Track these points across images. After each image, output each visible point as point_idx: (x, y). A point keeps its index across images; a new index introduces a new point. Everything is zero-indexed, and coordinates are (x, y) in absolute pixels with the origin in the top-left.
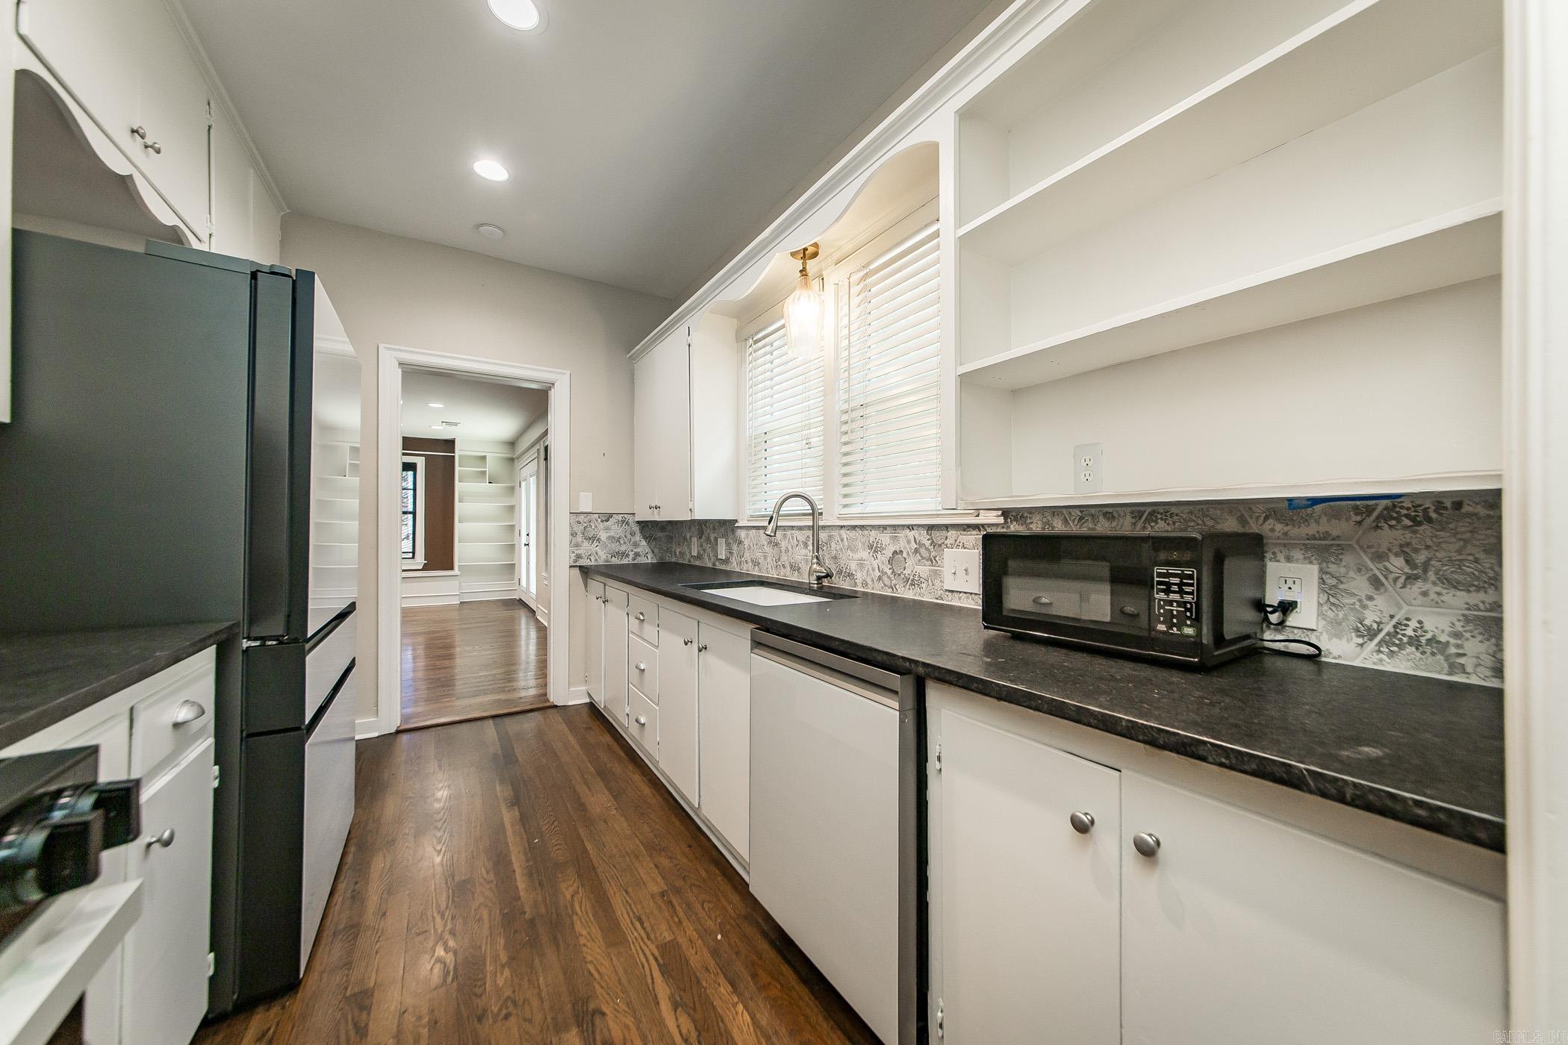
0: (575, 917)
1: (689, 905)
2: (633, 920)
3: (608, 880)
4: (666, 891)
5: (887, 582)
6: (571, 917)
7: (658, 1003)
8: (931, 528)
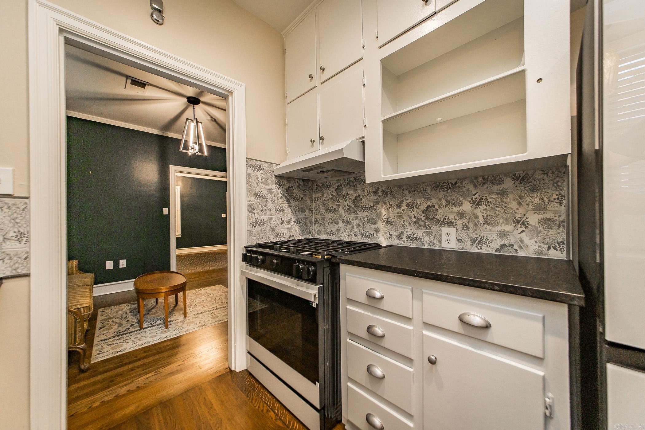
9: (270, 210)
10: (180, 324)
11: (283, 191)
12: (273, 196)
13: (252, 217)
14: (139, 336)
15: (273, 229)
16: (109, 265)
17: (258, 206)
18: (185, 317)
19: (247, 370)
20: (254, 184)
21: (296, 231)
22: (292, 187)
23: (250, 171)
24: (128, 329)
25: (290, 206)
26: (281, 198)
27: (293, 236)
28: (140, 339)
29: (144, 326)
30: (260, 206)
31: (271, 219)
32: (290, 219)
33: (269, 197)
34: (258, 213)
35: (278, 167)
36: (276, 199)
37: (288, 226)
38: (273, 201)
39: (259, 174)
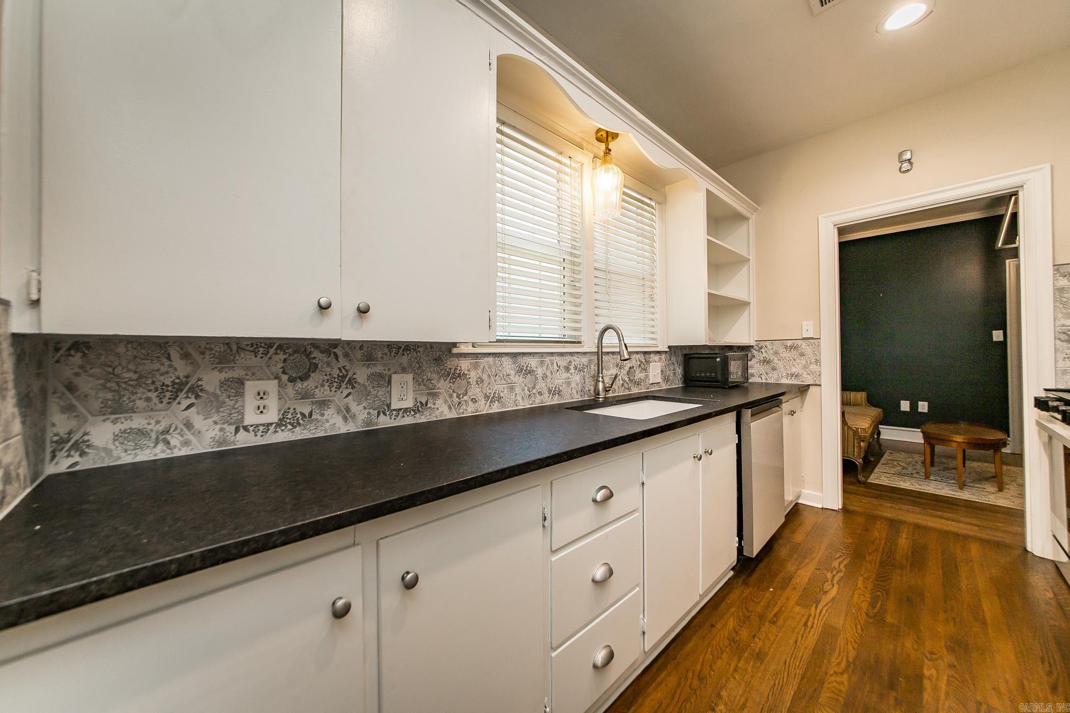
0: (851, 660)
1: (767, 607)
2: (809, 627)
3: (801, 659)
4: (769, 622)
5: (626, 386)
6: (854, 663)
7: (834, 598)
8: (645, 353)
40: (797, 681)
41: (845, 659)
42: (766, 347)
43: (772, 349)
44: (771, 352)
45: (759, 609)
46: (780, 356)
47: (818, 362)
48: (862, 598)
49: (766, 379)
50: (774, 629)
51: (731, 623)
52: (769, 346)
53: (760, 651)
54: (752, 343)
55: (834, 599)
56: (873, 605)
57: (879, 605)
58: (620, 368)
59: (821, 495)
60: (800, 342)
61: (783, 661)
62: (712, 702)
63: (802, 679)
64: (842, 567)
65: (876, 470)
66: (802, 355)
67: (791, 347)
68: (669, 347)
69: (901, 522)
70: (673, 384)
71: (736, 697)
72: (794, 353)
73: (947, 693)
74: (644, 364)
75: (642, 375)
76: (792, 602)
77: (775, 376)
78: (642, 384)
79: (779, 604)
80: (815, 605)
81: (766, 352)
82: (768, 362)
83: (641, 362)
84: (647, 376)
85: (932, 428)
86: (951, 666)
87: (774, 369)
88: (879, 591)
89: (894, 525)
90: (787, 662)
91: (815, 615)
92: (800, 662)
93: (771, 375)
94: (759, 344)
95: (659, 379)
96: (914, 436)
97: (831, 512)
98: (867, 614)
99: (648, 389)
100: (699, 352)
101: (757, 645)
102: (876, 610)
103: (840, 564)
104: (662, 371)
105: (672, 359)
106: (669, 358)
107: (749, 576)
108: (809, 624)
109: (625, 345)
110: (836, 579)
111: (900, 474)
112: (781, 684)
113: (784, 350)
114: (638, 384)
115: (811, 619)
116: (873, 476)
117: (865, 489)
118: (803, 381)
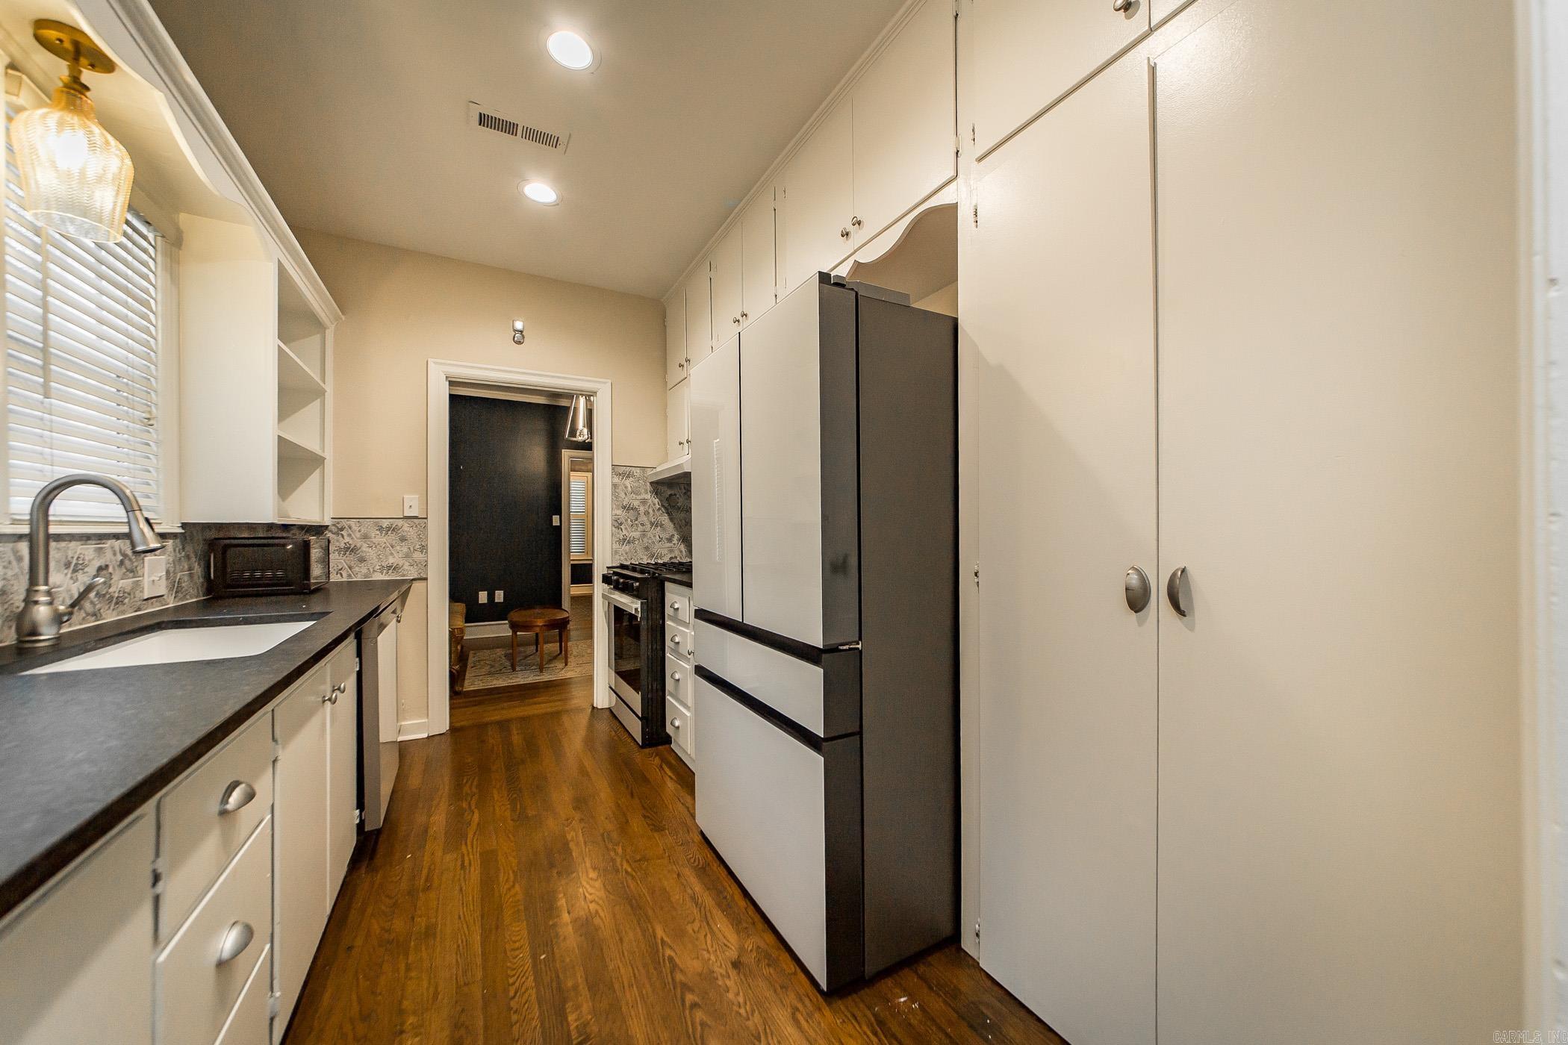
9: (642, 525)
10: (558, 671)
11: (661, 501)
12: (647, 507)
13: (618, 533)
14: (511, 677)
15: (647, 548)
16: (483, 597)
17: (626, 520)
18: (566, 665)
19: (610, 709)
20: (622, 495)
21: (681, 552)
22: (675, 495)
23: (616, 480)
24: (501, 670)
25: (671, 520)
26: (659, 509)
27: (676, 557)
28: (511, 679)
29: (518, 668)
30: (629, 520)
31: (644, 536)
32: (673, 536)
33: (642, 509)
34: (626, 529)
35: (654, 471)
36: (651, 511)
37: (669, 545)
38: (647, 513)
39: (628, 483)
40: (478, 924)
41: (511, 872)
42: (350, 528)
43: (359, 531)
44: (358, 535)
45: (404, 885)
46: (372, 541)
47: (424, 549)
48: (503, 808)
49: (349, 576)
50: (432, 895)
51: (376, 926)
52: (354, 527)
53: (427, 928)
54: (327, 522)
55: (478, 824)
56: (514, 810)
57: (518, 807)
58: (75, 571)
59: (426, 720)
60: (400, 523)
61: (457, 917)
62: (396, 1026)
63: (482, 918)
64: (474, 790)
65: (468, 675)
66: (403, 539)
67: (389, 528)
68: (184, 525)
69: (508, 721)
70: (188, 597)
71: (422, 994)
72: (392, 537)
73: (585, 843)
74: (130, 560)
75: (126, 583)
76: (439, 853)
77: (364, 571)
78: (126, 601)
79: (426, 864)
80: (463, 842)
81: (349, 535)
82: (352, 550)
83: (125, 555)
84: (137, 584)
85: (516, 616)
86: (581, 820)
87: (362, 560)
88: (514, 793)
89: (503, 725)
90: (462, 916)
91: (468, 851)
92: (473, 905)
93: (357, 569)
94: (338, 523)
95: (162, 589)
96: (500, 629)
97: (438, 738)
98: (512, 820)
99: (139, 609)
100: (232, 535)
101: (421, 922)
102: (518, 811)
103: (471, 788)
104: (168, 572)
105: (187, 549)
106: (181, 547)
107: (372, 858)
108: (466, 863)
109: (147, 520)
110: (473, 803)
111: (490, 674)
112: (464, 941)
113: (378, 532)
114: (117, 603)
115: (466, 858)
116: (466, 683)
117: (464, 700)
118: (404, 576)
